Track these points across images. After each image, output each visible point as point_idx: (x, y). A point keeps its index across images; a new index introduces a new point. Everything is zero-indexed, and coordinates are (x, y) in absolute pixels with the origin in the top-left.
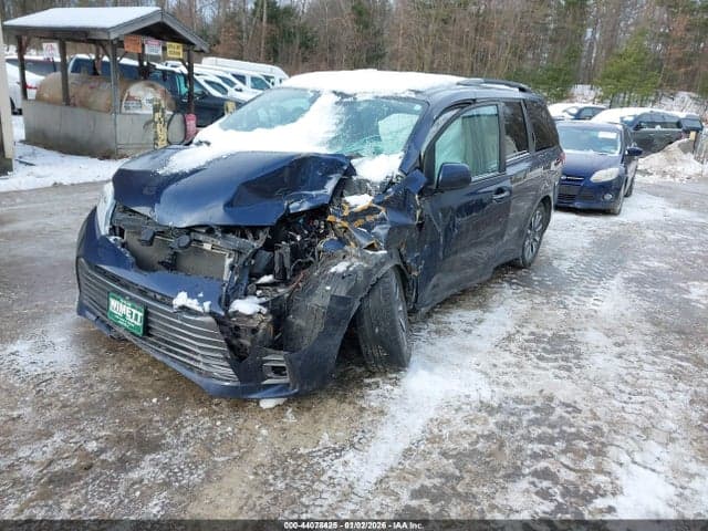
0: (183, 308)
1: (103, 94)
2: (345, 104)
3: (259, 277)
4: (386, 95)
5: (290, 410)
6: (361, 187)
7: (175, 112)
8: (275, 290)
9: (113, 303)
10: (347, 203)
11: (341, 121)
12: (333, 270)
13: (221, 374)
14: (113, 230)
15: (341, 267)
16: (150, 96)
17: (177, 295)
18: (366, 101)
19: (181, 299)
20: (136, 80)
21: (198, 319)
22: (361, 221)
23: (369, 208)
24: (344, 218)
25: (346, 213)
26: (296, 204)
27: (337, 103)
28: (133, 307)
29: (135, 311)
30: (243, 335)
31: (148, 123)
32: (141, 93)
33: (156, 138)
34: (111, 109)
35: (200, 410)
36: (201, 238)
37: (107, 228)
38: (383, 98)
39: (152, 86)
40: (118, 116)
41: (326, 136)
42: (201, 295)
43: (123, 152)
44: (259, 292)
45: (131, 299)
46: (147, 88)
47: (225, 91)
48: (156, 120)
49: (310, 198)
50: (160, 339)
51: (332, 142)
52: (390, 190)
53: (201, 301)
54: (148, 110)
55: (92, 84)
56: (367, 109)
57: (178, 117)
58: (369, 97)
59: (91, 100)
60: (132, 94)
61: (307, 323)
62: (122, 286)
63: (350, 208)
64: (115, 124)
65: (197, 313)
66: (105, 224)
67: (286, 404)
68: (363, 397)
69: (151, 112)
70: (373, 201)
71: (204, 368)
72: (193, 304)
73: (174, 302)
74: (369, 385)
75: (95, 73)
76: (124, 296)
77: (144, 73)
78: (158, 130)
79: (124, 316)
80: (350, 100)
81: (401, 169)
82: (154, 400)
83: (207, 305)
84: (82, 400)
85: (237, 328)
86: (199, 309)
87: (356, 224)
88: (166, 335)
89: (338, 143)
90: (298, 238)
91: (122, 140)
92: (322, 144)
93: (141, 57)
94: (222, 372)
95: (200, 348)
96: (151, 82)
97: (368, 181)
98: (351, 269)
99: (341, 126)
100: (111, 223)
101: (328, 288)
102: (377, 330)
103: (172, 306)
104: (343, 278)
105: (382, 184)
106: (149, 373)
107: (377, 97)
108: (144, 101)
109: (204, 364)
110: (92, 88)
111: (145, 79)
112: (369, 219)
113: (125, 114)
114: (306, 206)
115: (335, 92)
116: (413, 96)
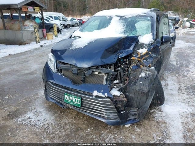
0: (97, 96)
1: (16, 25)
2: (123, 19)
3: (113, 81)
4: (135, 15)
5: (135, 126)
6: (142, 46)
7: (39, 29)
8: (119, 85)
9: (66, 97)
10: (139, 52)
11: (124, 25)
12: (140, 76)
13: (113, 118)
14: (58, 70)
15: (143, 75)
16: (31, 24)
17: (93, 91)
18: (129, 18)
19: (95, 93)
20: (26, 20)
21: (104, 100)
22: (144, 58)
23: (147, 53)
24: (139, 58)
25: (139, 56)
26: (121, 55)
27: (120, 19)
28: (75, 97)
29: (77, 99)
30: (118, 103)
31: (32, 33)
32: (28, 24)
33: (36, 37)
34: (20, 29)
35: (107, 131)
36: (94, 70)
37: (56, 70)
38: (135, 16)
39: (31, 21)
40: (23, 31)
41: (122, 30)
42: (102, 91)
43: (26, 42)
44: (115, 87)
45: (75, 95)
46: (30, 22)
47: (48, 21)
48: (35, 31)
49: (126, 52)
50: (86, 107)
51: (125, 32)
52: (152, 46)
53: (103, 93)
54: (32, 29)
55: (12, 22)
56: (132, 20)
57: (41, 30)
58: (130, 16)
59: (13, 27)
60: (26, 24)
61: (134, 95)
62: (70, 90)
63: (141, 54)
64: (22, 34)
65: (102, 98)
66: (55, 69)
67: (133, 124)
68: (154, 117)
69: (34, 29)
70: (148, 50)
71: (106, 116)
72: (100, 94)
73: (93, 94)
74: (153, 113)
75: (12, 19)
76: (71, 94)
77: (29, 17)
78: (37, 35)
79: (72, 101)
80: (124, 18)
81: (153, 39)
82: (89, 130)
83: (106, 94)
84: (64, 133)
85: (116, 101)
86: (104, 96)
87: (143, 59)
88: (89, 106)
89: (127, 32)
90: (122, 66)
91: (25, 39)
92: (121, 33)
93: (26, 13)
94: (114, 117)
95: (104, 110)
96: (31, 20)
97: (144, 44)
98: (147, 75)
99: (125, 27)
100: (57, 68)
101: (141, 83)
102: (158, 95)
103: (92, 96)
104: (146, 78)
105: (149, 44)
106: (80, 119)
107: (133, 16)
108: (30, 26)
109: (106, 115)
110: (12, 23)
111: (29, 19)
112: (146, 57)
113: (25, 31)
114: (124, 55)
115: (117, 16)
116: (144, 15)
